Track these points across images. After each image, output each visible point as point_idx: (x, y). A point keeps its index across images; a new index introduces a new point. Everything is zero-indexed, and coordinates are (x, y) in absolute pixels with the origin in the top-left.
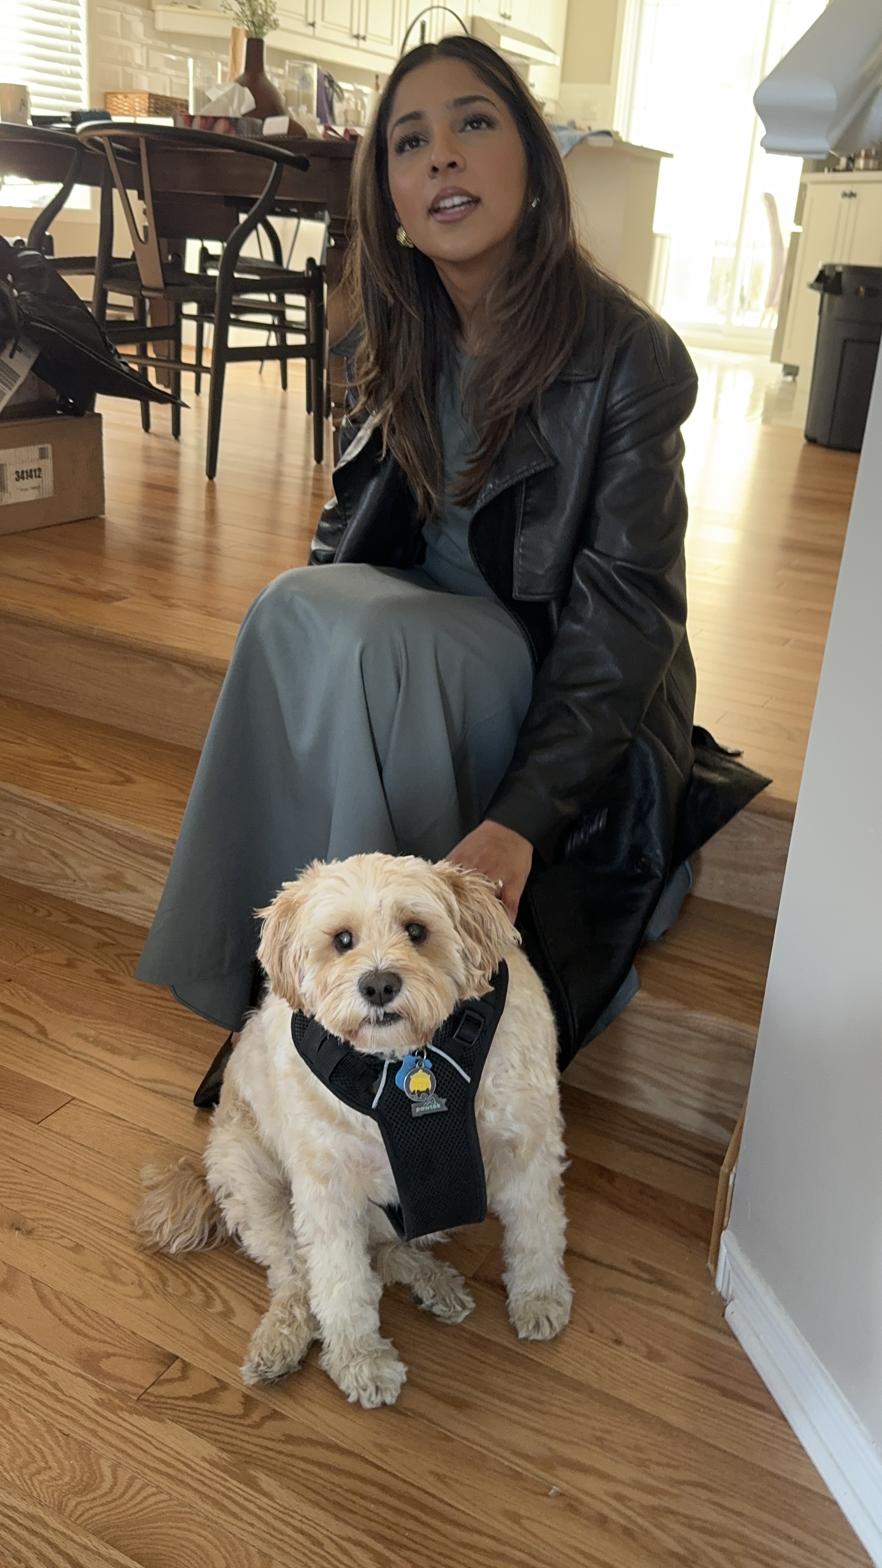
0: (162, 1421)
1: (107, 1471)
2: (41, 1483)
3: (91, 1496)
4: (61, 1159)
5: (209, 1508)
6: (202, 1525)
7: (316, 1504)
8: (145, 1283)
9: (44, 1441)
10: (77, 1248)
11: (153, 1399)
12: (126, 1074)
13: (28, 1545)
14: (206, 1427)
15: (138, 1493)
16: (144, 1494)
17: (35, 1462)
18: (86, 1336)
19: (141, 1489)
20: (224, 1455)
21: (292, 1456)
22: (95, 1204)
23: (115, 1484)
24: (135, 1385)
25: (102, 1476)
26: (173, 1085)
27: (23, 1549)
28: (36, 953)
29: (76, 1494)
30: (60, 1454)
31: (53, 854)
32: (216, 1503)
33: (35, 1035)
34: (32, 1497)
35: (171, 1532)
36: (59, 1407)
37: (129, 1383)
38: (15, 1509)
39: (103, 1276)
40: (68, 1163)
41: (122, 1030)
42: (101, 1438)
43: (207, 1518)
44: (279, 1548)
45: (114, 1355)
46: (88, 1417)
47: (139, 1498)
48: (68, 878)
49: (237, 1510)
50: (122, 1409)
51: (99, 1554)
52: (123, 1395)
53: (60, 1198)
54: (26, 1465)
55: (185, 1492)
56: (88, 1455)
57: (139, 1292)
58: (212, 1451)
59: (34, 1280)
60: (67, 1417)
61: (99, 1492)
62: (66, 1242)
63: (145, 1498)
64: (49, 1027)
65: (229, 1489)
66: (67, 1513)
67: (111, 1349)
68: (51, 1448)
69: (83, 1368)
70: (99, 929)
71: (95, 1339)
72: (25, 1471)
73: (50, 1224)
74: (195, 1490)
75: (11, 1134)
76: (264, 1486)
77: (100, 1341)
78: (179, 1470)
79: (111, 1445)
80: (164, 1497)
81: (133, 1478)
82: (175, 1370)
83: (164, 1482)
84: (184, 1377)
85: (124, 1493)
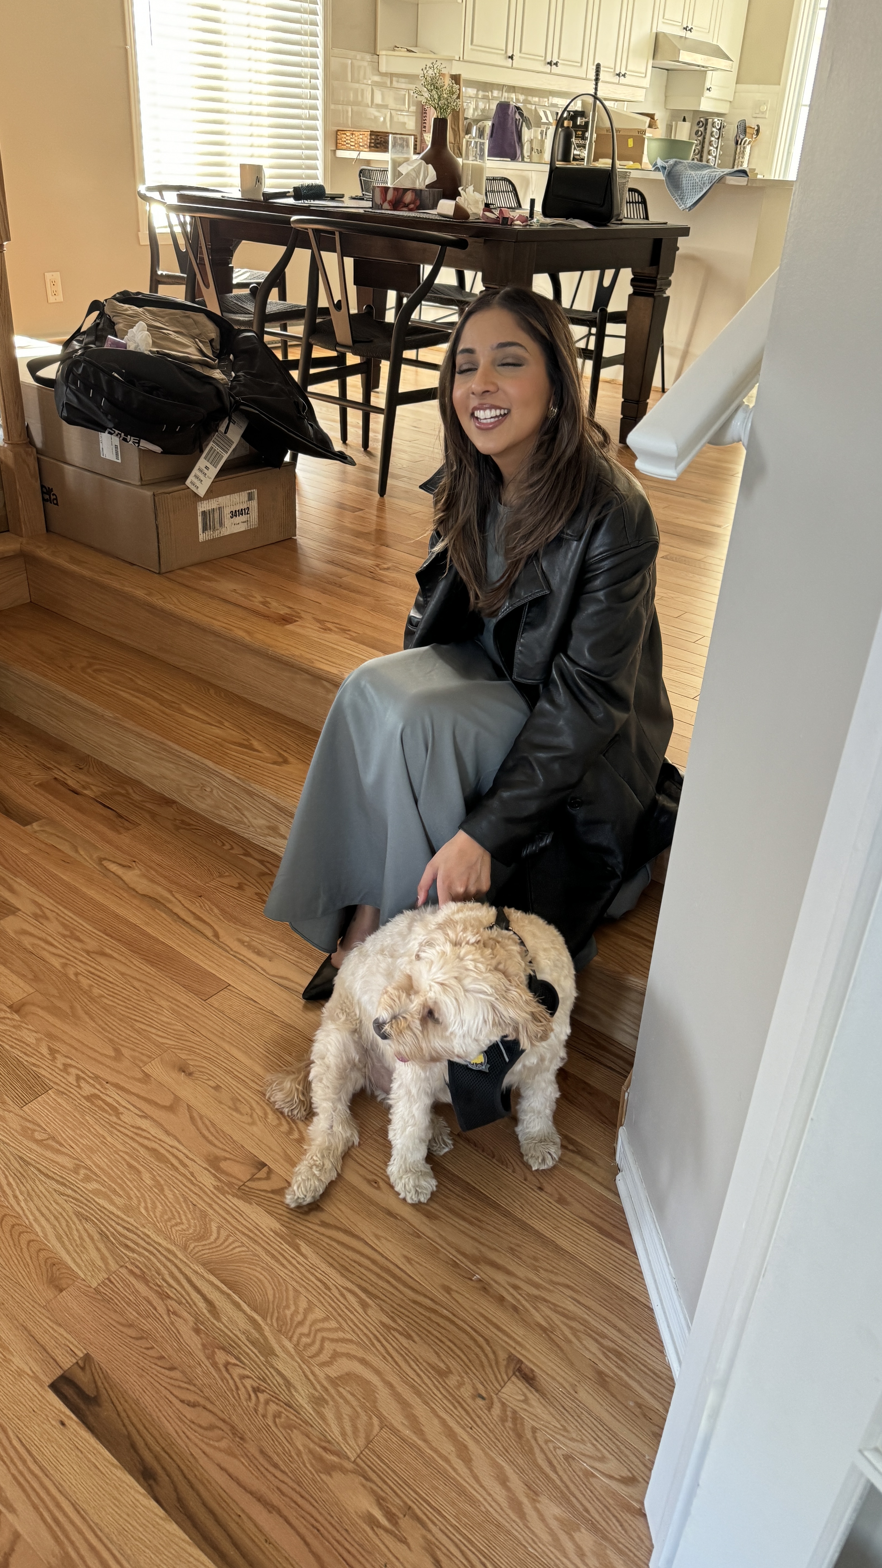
0: (250, 1204)
1: (214, 1229)
2: (177, 1231)
3: (204, 1243)
4: (215, 1026)
5: (269, 1259)
6: (263, 1269)
7: (331, 1265)
8: (255, 1115)
9: (181, 1207)
10: (217, 1088)
11: (247, 1189)
12: (264, 970)
13: (165, 1266)
14: (276, 1210)
15: (230, 1244)
16: (234, 1246)
17: (175, 1218)
18: (215, 1146)
19: (233, 1242)
20: (283, 1229)
21: (323, 1235)
22: (233, 1060)
23: (218, 1238)
24: (239, 1180)
25: (211, 1232)
26: (292, 981)
27: (162, 1268)
28: (220, 876)
29: (195, 1240)
30: (189, 1216)
31: (236, 807)
32: (273, 1256)
33: (212, 938)
34: (170, 1239)
35: (246, 1269)
36: (192, 1187)
37: (235, 1178)
38: (160, 1245)
39: (230, 1107)
40: (221, 1030)
41: (266, 939)
42: (214, 1210)
43: (267, 1264)
44: (305, 1288)
45: (229, 1159)
46: (208, 1195)
47: (231, 1247)
48: (245, 824)
49: (285, 1262)
50: (229, 1193)
51: (203, 1277)
52: (230, 1185)
53: (212, 1053)
54: (170, 1220)
55: (257, 1247)
56: (205, 1218)
57: (250, 1120)
58: (276, 1225)
59: (188, 1106)
60: (196, 1194)
61: (208, 1242)
62: (210, 1083)
63: (234, 1248)
64: (221, 933)
65: (282, 1249)
66: (189, 1251)
67: (227, 1155)
68: (184, 1212)
69: (210, 1165)
70: (261, 862)
71: (219, 1148)
72: (169, 1223)
73: (203, 1070)
74: (264, 1248)
75: (188, 1007)
76: (303, 1250)
77: (223, 1149)
78: (256, 1234)
79: (219, 1214)
80: (244, 1249)
81: (228, 1236)
82: (263, 1173)
83: (245, 1239)
84: (268, 1178)
85: (222, 1244)
